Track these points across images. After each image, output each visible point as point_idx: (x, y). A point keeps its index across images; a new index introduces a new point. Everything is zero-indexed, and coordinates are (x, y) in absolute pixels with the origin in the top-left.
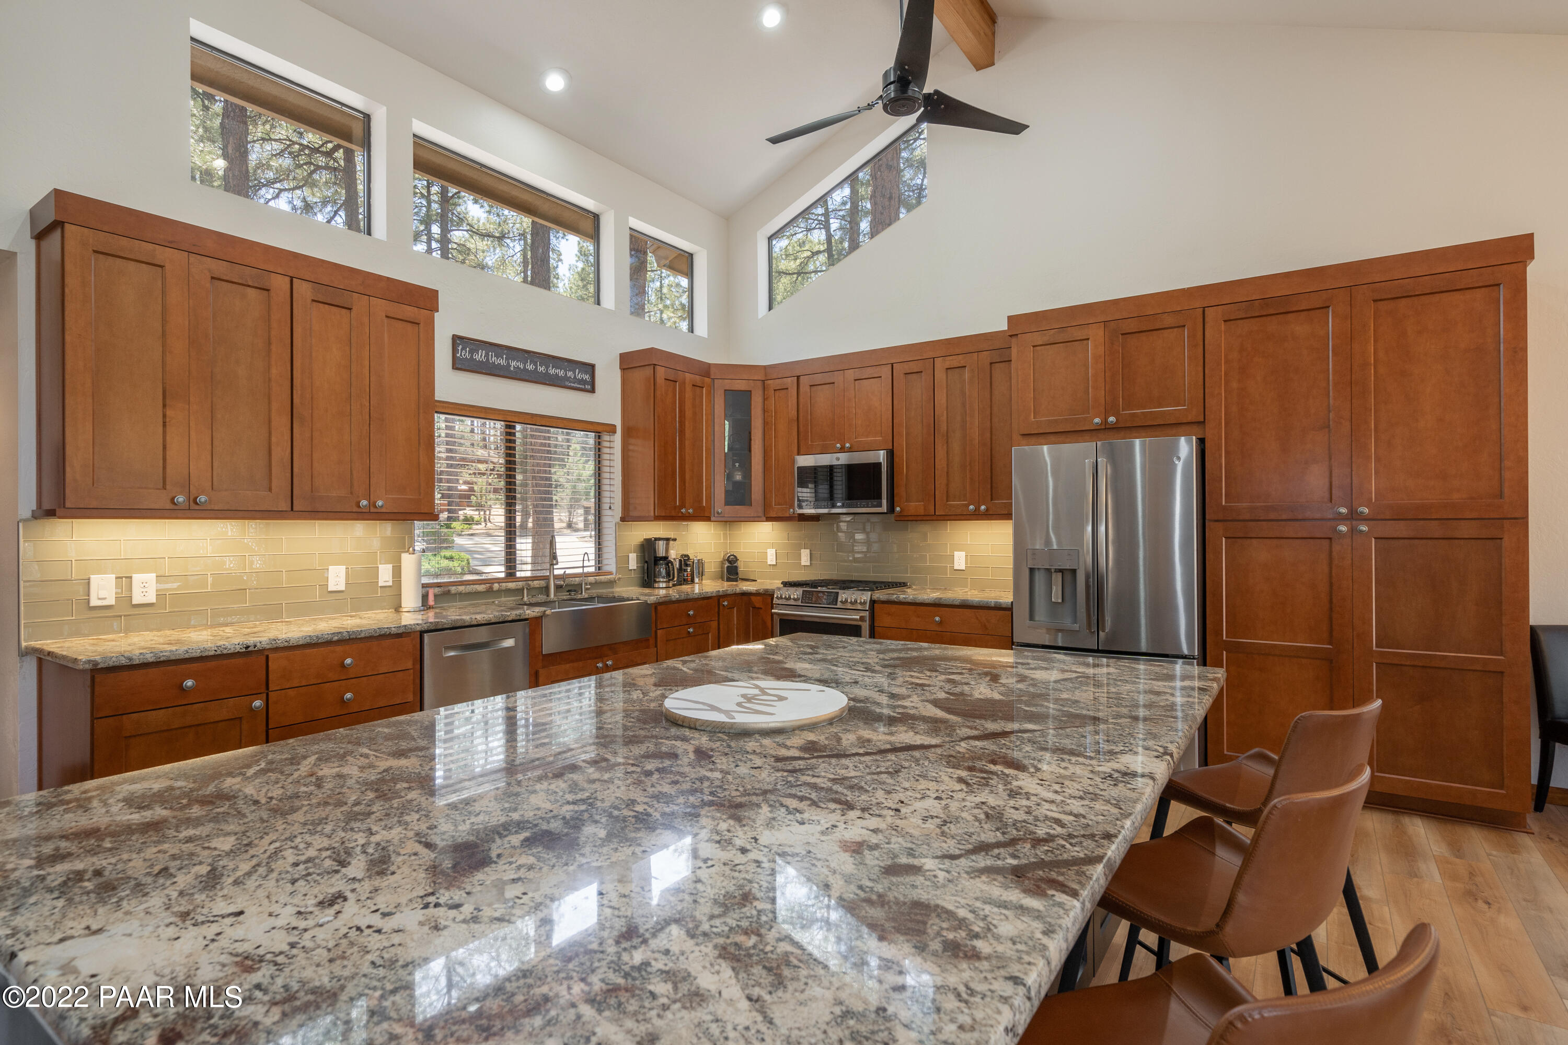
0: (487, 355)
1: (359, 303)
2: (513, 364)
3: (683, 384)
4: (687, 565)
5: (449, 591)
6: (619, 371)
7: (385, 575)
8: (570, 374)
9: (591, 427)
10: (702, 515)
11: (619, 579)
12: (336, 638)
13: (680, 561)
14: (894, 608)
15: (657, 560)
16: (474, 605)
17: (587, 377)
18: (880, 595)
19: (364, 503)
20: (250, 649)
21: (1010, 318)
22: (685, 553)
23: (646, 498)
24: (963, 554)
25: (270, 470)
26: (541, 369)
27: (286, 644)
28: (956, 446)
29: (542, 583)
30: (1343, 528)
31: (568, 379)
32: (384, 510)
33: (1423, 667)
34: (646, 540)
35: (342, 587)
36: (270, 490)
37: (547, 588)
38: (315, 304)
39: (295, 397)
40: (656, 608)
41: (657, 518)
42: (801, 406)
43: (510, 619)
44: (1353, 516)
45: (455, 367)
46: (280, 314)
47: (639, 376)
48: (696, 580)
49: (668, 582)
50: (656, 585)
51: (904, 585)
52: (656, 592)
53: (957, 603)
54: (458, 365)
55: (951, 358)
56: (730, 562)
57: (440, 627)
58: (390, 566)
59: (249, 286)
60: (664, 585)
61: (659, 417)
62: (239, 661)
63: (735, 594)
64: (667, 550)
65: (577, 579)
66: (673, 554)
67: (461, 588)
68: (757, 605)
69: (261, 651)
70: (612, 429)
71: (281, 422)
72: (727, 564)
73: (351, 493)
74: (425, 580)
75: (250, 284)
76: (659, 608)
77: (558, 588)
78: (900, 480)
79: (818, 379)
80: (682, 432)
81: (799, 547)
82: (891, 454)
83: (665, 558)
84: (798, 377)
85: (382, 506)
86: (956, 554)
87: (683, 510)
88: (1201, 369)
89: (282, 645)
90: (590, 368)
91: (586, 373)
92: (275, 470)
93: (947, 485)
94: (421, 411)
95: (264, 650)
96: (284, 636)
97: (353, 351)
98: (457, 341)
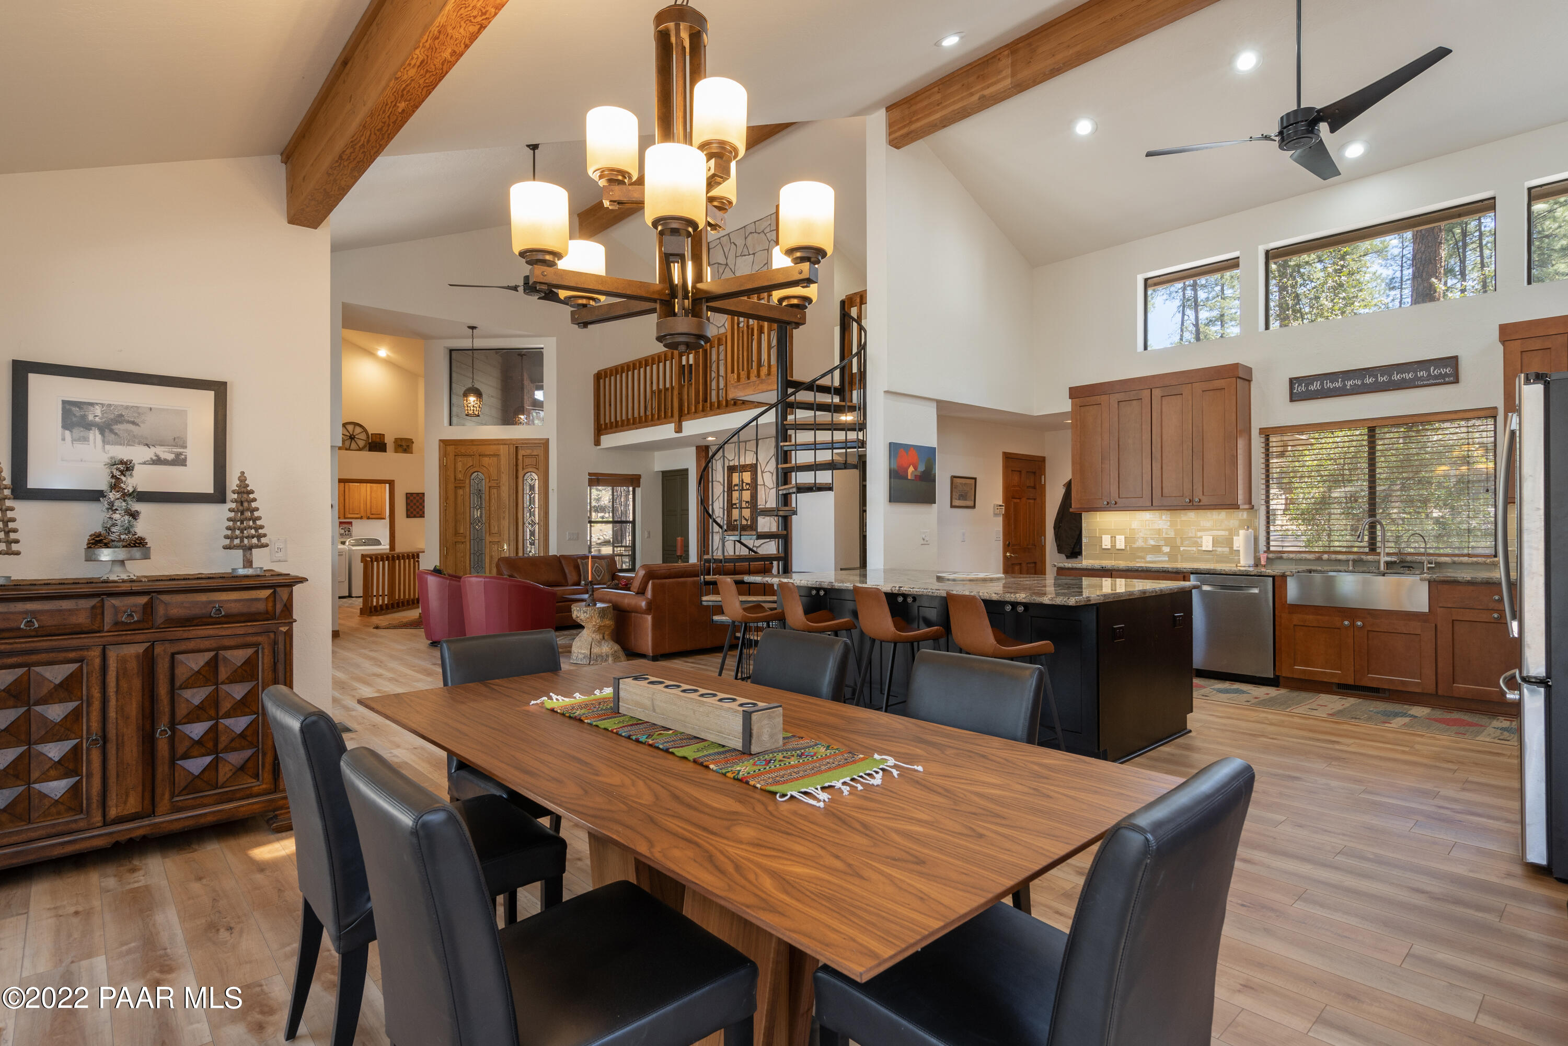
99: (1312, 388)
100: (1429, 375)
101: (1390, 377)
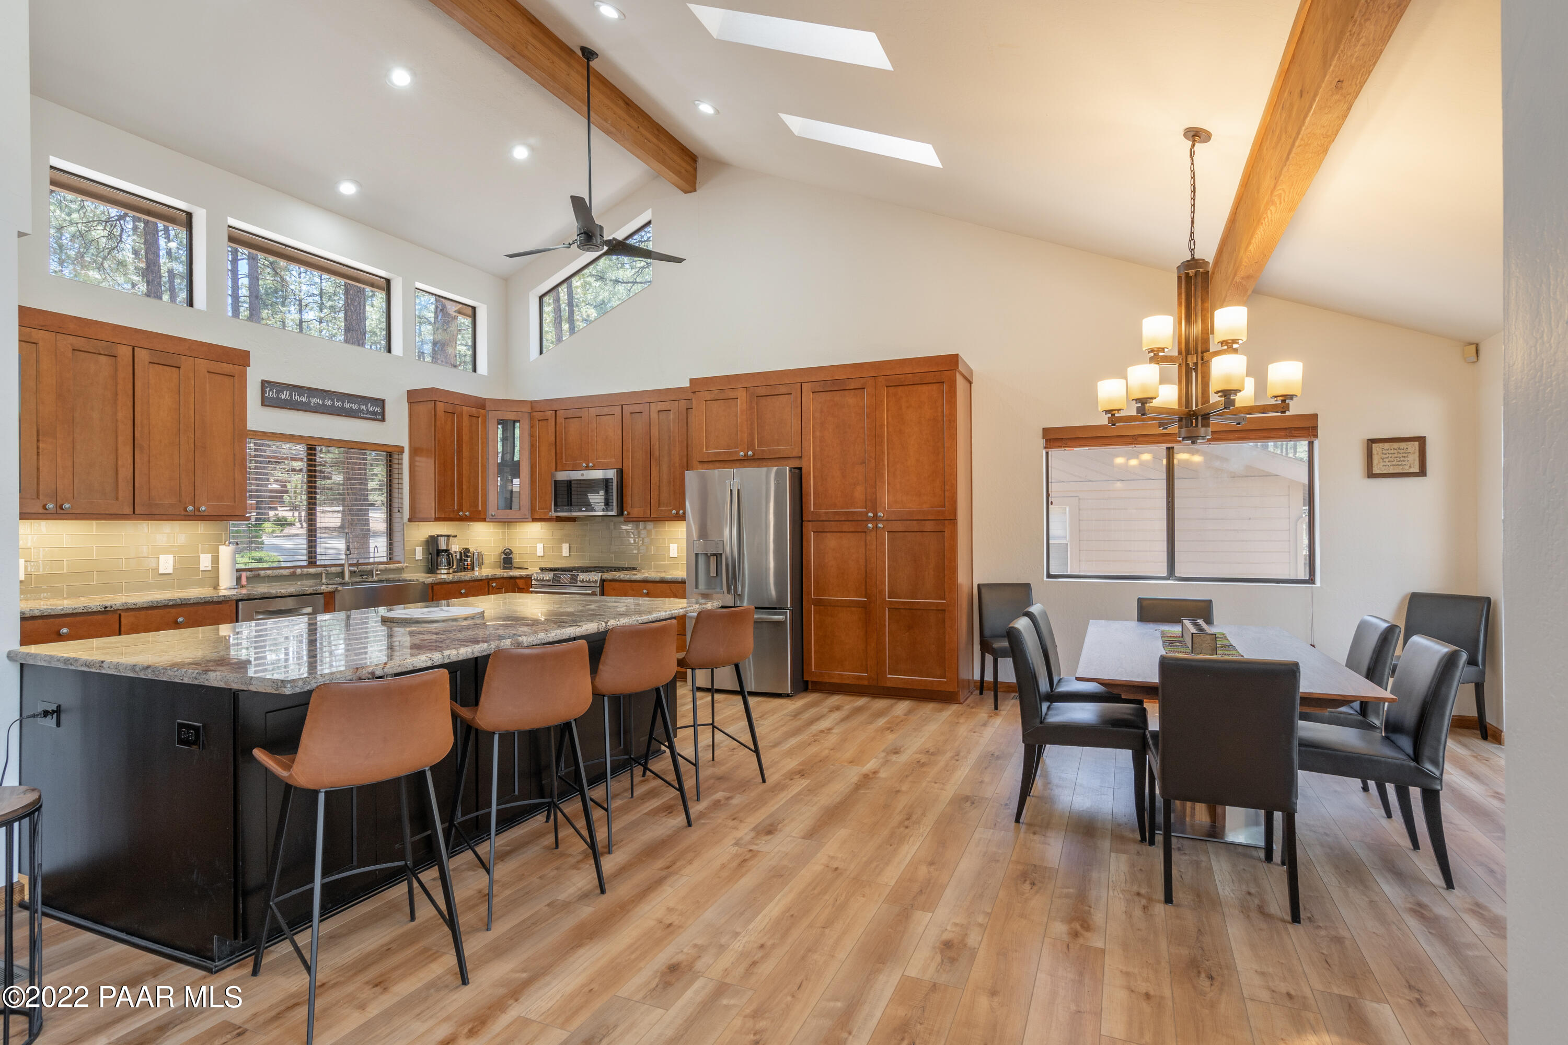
0: (291, 395)
1: (186, 363)
2: (313, 401)
3: (461, 416)
4: (467, 557)
5: (259, 574)
6: (407, 404)
7: (205, 562)
8: (363, 407)
9: (382, 449)
10: (478, 516)
11: (406, 567)
12: (171, 603)
13: (461, 553)
14: (617, 585)
15: (439, 552)
16: (280, 585)
17: (378, 409)
18: (608, 576)
19: (190, 508)
20: (107, 609)
21: (691, 380)
22: (467, 547)
23: (428, 502)
24: (676, 545)
25: (117, 485)
26: (338, 404)
27: (134, 606)
28: (665, 468)
29: (339, 569)
30: (870, 525)
31: (362, 411)
32: (206, 513)
33: (909, 609)
34: (429, 536)
35: (170, 571)
36: (117, 499)
37: (342, 575)
38: (151, 365)
39: (136, 433)
40: (432, 587)
41: (437, 519)
42: (558, 434)
43: (308, 593)
44: (875, 518)
45: (263, 404)
46: (124, 373)
47: (424, 409)
48: (476, 569)
49: (449, 569)
50: (439, 572)
51: (634, 569)
52: (439, 577)
53: (658, 580)
54: (266, 402)
55: (661, 403)
56: (505, 554)
57: (252, 597)
58: (209, 556)
59: (101, 354)
60: (445, 571)
61: (439, 441)
62: (100, 617)
63: (503, 578)
64: (448, 544)
65: (369, 566)
66: (455, 548)
67: (269, 572)
68: (521, 586)
69: (115, 611)
70: (401, 450)
71: (125, 451)
72: (504, 556)
73: (180, 501)
74: (238, 566)
75: (102, 353)
76: (435, 587)
77: (352, 573)
78: (628, 492)
79: (570, 413)
80: (460, 452)
81: (561, 542)
82: (621, 473)
83: (447, 551)
84: (556, 411)
85: (205, 511)
86: (671, 545)
87: (461, 513)
88: (800, 422)
89: (131, 607)
90: (381, 403)
91: (377, 406)
92: (121, 484)
93: (659, 495)
94: (236, 441)
95: (118, 610)
96: (133, 601)
97: (182, 397)
98: (265, 385)
99: (282, 396)
100: (367, 410)
101: (343, 403)
